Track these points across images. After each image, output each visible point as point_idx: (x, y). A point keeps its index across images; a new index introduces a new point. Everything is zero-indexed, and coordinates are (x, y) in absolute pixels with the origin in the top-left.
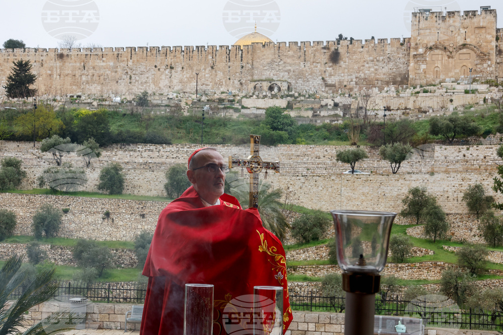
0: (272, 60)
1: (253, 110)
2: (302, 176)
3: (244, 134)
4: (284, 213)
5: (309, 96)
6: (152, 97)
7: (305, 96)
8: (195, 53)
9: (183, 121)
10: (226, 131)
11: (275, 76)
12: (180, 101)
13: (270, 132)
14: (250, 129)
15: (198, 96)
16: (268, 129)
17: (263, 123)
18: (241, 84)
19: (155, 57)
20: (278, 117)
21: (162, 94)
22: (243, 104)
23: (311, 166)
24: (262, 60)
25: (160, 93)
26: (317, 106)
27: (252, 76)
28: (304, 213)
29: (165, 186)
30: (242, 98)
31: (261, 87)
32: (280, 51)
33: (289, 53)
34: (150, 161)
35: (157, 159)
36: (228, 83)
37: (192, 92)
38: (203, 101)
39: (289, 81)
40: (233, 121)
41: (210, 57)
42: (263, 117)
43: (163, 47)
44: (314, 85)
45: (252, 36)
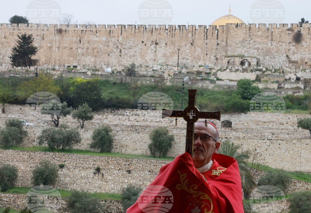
0: (243, 39)
1: (226, 82)
2: (268, 140)
3: (219, 103)
4: (252, 171)
5: (275, 70)
6: (139, 69)
7: (271, 71)
8: (177, 31)
9: (166, 90)
10: (202, 100)
11: (246, 53)
12: (164, 73)
13: (240, 101)
14: (223, 98)
15: (179, 68)
16: (239, 98)
17: (235, 93)
18: (217, 59)
19: (143, 34)
20: (247, 88)
21: (148, 66)
22: (218, 76)
23: (275, 131)
24: (235, 39)
25: (146, 65)
26: (281, 80)
27: (226, 52)
28: (269, 172)
29: (149, 146)
30: (217, 71)
31: (233, 62)
32: (251, 31)
33: (258, 33)
34: (136, 124)
35: (143, 123)
36: (205, 58)
37: (174, 65)
38: (183, 73)
39: (258, 58)
40: (209, 91)
41: (190, 35)
42: (235, 89)
43: (149, 25)
44: (279, 61)
45: (226, 18)
